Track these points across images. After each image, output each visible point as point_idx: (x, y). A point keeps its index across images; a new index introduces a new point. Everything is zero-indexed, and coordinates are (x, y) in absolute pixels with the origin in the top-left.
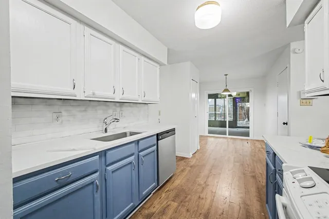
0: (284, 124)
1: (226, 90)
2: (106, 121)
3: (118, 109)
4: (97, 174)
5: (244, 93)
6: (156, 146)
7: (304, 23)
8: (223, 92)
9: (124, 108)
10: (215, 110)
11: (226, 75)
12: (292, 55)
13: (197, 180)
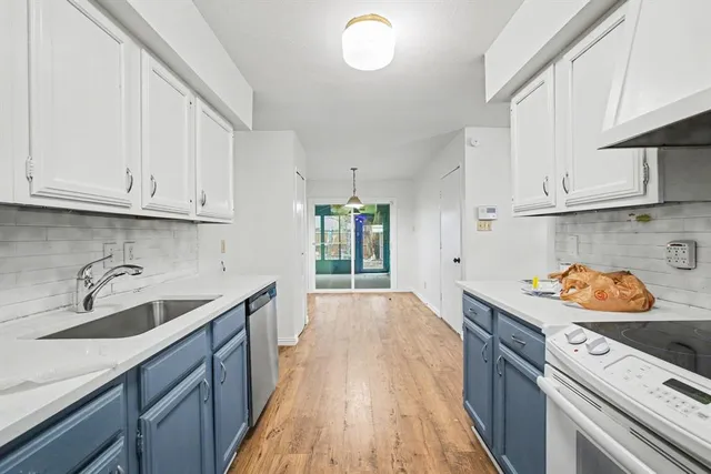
0: (455, 260)
1: (354, 199)
2: (87, 272)
3: (120, 238)
4: (120, 444)
5: (373, 206)
6: (244, 331)
7: (510, 101)
8: (349, 202)
9: (137, 235)
10: (323, 240)
11: (354, 169)
12: (467, 148)
13: (327, 389)
